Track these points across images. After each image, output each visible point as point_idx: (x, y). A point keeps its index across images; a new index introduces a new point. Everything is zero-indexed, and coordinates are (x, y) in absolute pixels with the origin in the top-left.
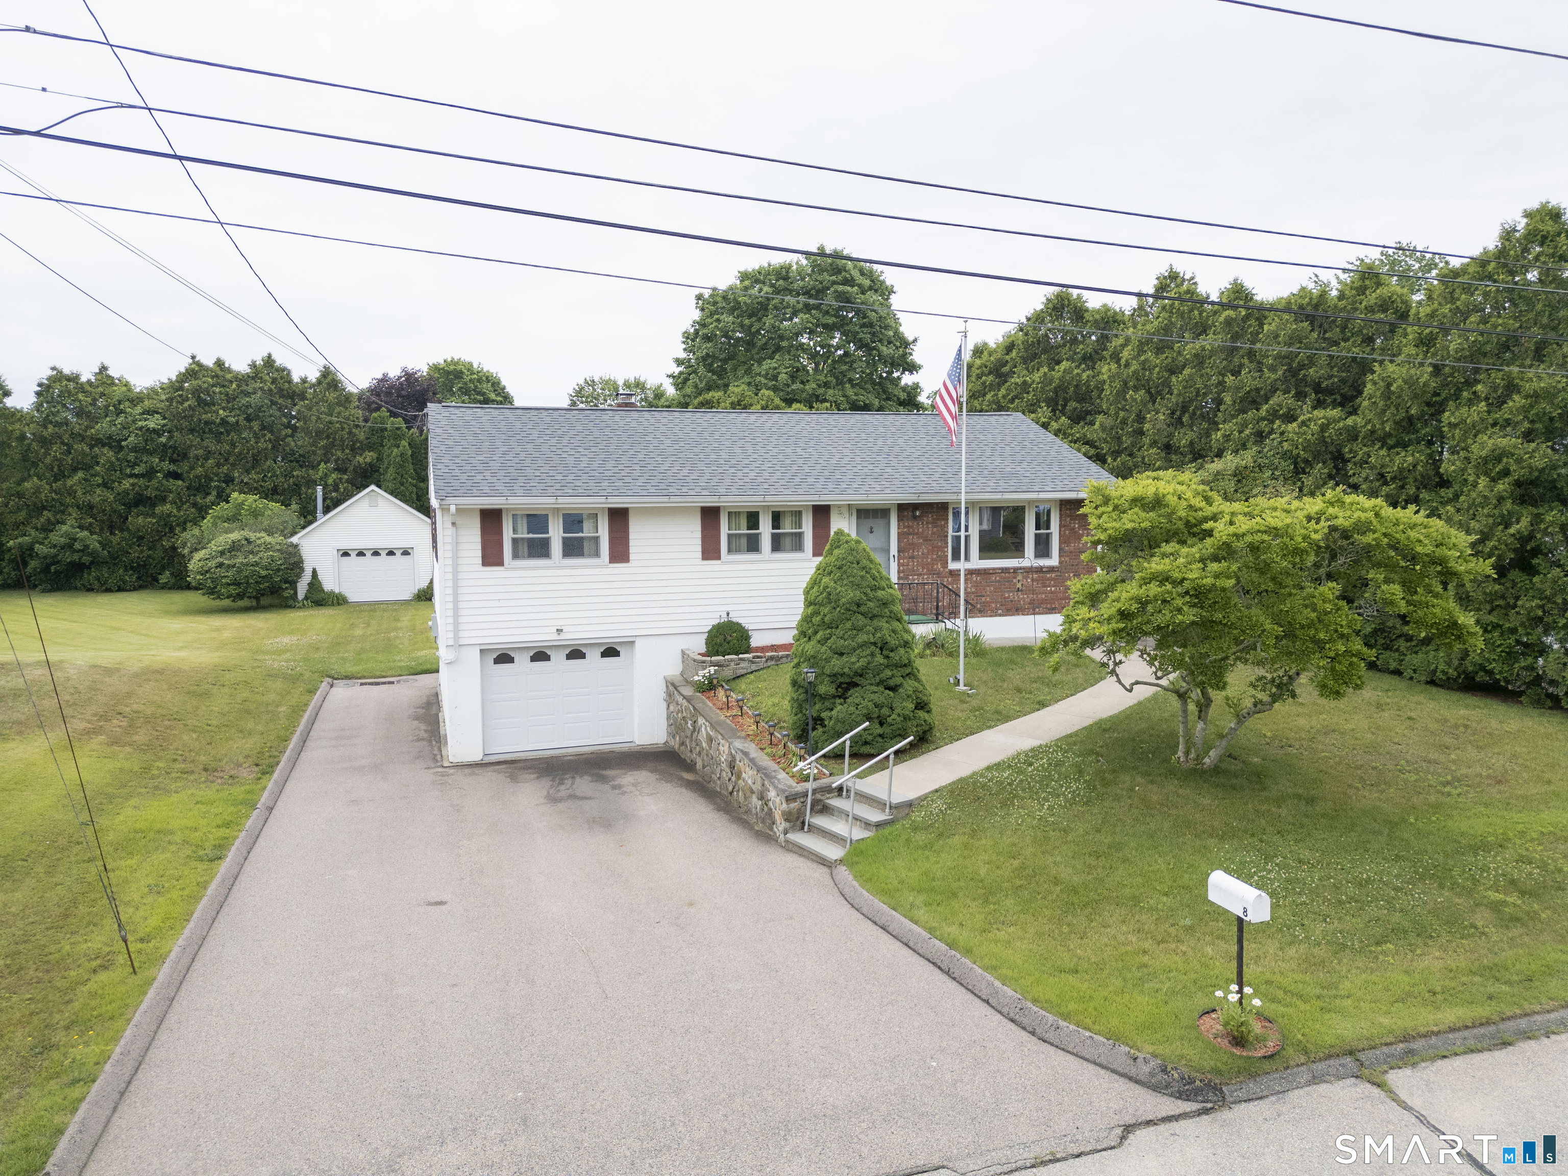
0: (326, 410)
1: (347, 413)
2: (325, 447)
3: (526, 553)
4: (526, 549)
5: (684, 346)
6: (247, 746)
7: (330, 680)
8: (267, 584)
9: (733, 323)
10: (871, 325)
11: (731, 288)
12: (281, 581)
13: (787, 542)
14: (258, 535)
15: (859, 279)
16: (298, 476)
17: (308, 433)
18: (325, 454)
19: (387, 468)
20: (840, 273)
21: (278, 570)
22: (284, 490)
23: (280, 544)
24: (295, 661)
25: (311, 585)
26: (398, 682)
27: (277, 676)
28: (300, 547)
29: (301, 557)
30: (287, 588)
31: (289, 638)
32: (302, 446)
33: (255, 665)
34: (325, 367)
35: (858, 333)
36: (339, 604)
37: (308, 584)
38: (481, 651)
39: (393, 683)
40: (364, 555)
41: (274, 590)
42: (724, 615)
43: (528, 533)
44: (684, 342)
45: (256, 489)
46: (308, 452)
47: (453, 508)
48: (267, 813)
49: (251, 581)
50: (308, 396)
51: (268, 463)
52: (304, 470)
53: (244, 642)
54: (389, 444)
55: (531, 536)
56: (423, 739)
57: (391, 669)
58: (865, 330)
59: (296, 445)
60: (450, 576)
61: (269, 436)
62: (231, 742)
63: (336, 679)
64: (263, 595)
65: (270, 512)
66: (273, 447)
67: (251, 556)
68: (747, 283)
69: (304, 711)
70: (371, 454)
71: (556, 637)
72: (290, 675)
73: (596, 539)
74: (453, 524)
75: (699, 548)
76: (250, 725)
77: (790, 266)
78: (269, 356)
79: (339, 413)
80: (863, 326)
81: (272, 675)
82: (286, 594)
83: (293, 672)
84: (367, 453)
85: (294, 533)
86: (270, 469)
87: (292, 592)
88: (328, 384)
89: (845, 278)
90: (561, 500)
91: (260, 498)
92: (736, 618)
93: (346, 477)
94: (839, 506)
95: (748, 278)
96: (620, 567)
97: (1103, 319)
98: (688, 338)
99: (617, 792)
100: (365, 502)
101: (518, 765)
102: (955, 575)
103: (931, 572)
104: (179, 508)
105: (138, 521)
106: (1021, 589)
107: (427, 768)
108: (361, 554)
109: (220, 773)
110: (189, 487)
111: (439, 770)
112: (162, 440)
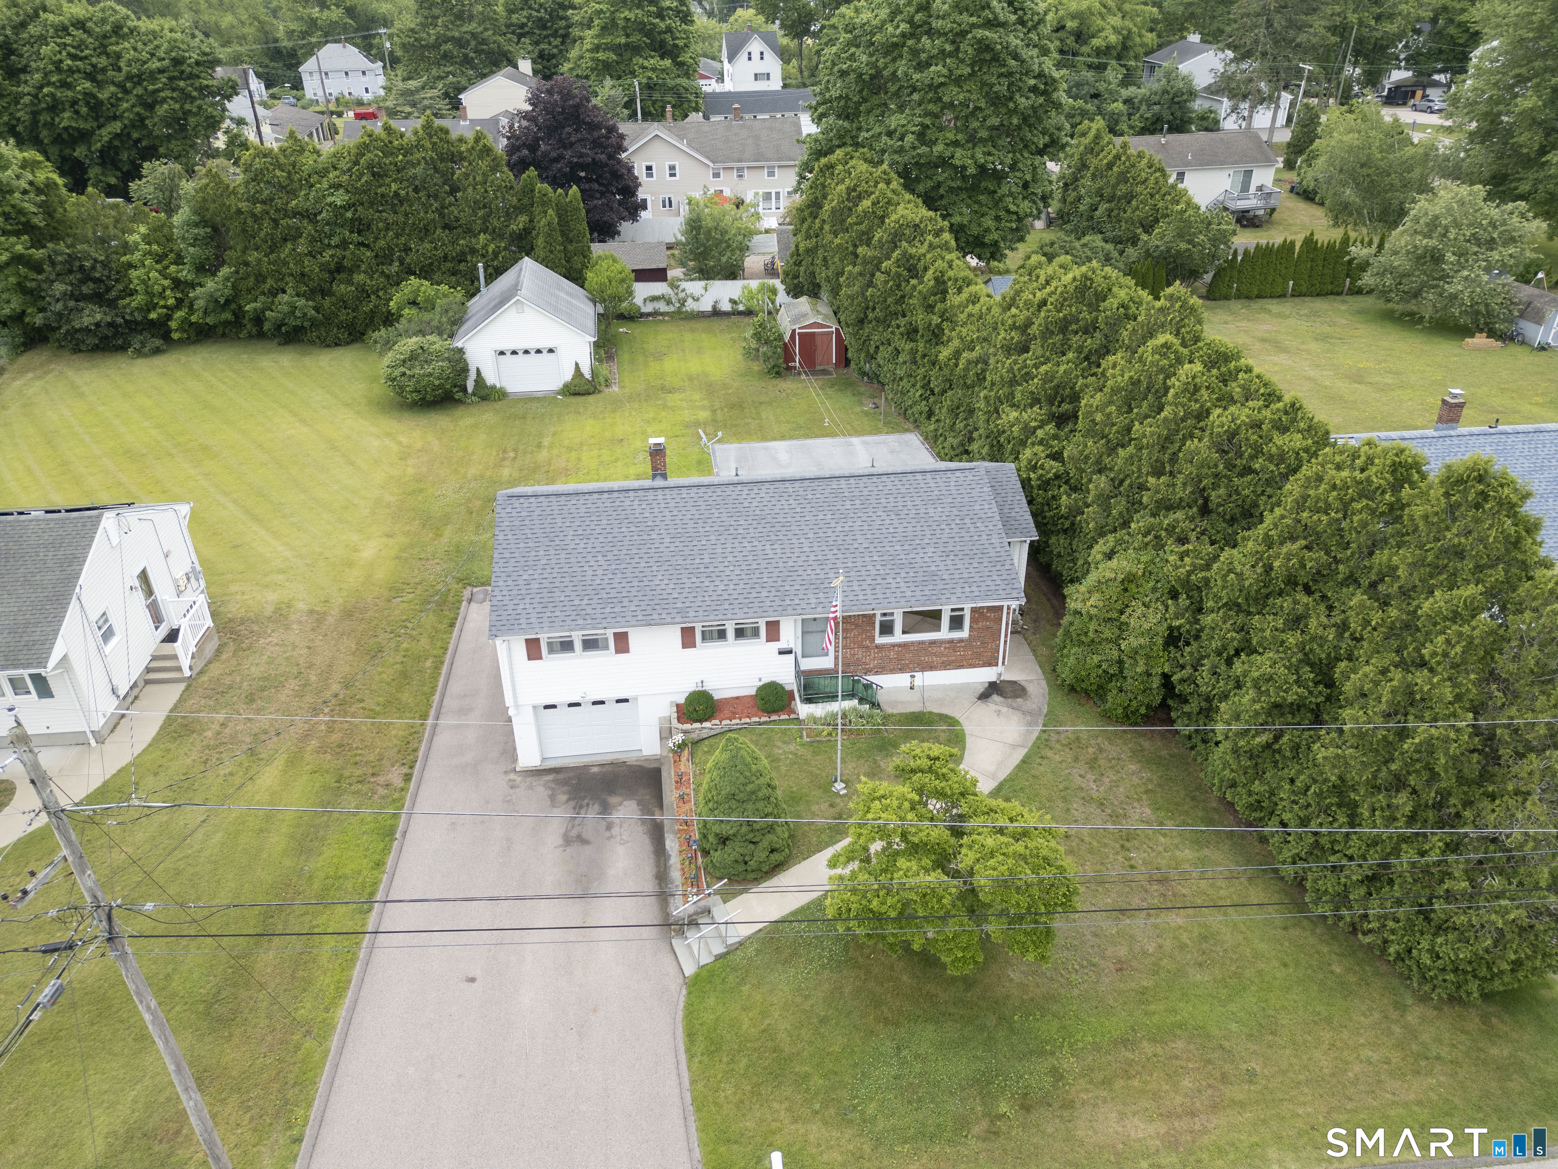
0: (481, 179)
2: (483, 217)
4: (558, 646)
6: (401, 732)
7: (469, 591)
8: (440, 392)
12: (452, 385)
14: (431, 339)
17: (467, 203)
18: (483, 223)
21: (449, 377)
23: (448, 350)
24: (449, 556)
25: (477, 382)
28: (462, 349)
29: (466, 359)
31: (453, 484)
36: (501, 397)
37: (474, 381)
38: (533, 707)
40: (517, 353)
41: (448, 395)
42: (699, 682)
45: (430, 257)
48: (402, 841)
52: (467, 238)
62: (391, 728)
65: (441, 301)
67: (426, 366)
71: (582, 698)
72: (441, 594)
75: (680, 642)
81: (428, 601)
84: (520, 217)
87: (462, 391)
88: (480, 150)
93: (504, 245)
96: (623, 656)
99: (607, 834)
100: (514, 308)
101: (561, 776)
102: (880, 647)
103: (861, 646)
104: (371, 278)
105: (341, 289)
106: (935, 654)
107: (506, 772)
108: (514, 353)
109: (381, 779)
110: (377, 256)
111: (512, 776)
112: (349, 215)
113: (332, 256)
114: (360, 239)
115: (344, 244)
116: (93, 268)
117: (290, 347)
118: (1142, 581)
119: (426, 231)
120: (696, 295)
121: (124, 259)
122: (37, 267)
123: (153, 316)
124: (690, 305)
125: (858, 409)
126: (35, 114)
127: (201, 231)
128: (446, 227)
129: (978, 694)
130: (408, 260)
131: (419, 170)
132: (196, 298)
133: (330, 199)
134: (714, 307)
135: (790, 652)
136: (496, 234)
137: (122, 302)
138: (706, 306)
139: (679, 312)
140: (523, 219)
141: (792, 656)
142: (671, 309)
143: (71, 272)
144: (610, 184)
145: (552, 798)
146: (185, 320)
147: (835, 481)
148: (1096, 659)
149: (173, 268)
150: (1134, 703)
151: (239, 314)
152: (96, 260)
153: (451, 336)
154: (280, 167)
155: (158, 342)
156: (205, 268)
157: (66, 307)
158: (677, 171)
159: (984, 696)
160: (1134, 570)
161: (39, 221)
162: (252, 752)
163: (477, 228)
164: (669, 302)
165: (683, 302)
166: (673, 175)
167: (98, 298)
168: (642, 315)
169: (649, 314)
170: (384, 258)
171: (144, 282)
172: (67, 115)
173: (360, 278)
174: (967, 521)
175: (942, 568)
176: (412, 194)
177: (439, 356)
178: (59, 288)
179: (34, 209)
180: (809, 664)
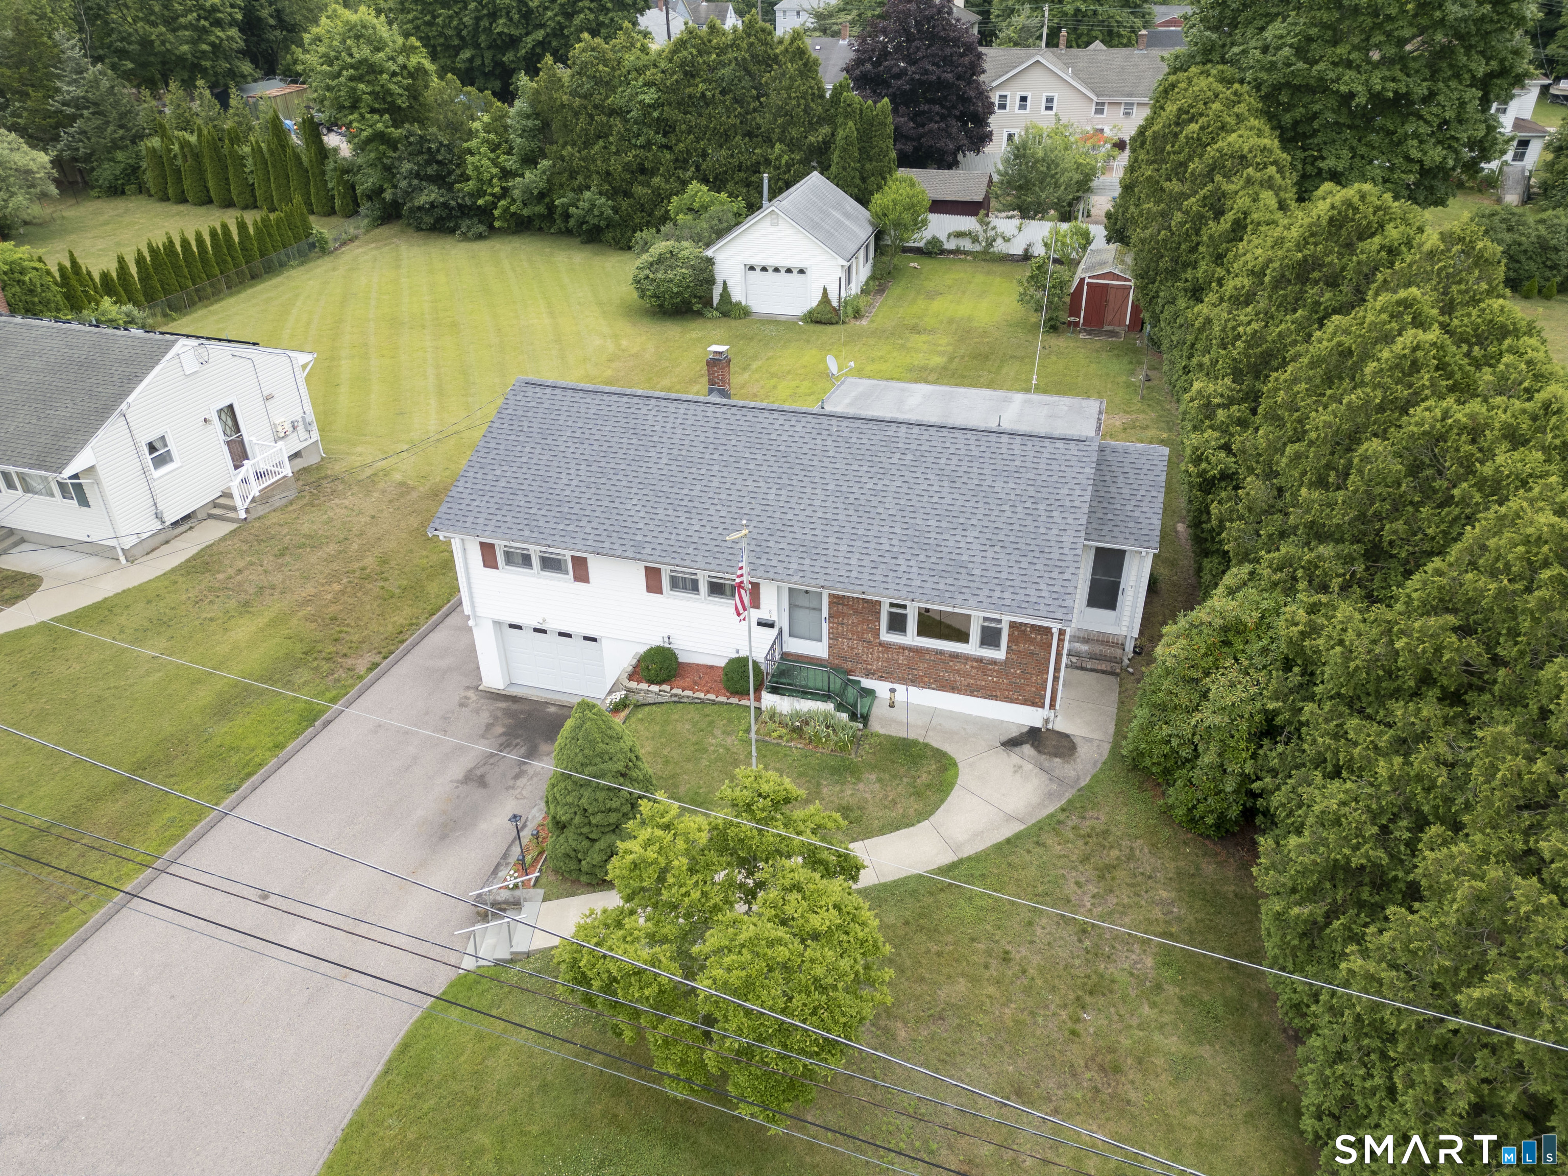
6: (401, 620)
12: (690, 296)
21: (688, 287)
23: (696, 258)
25: (721, 296)
28: (714, 260)
29: (714, 271)
36: (743, 315)
38: (494, 622)
40: (767, 271)
42: (666, 637)
48: (320, 730)
49: (667, 295)
71: (542, 625)
73: (565, 561)
75: (644, 583)
87: (701, 305)
96: (583, 586)
99: (511, 783)
100: (768, 221)
101: (515, 707)
102: (886, 646)
103: (862, 639)
104: (667, 181)
105: (639, 190)
106: (958, 672)
107: (468, 688)
108: (764, 269)
109: (349, 662)
110: (677, 160)
111: (471, 694)
112: (655, 114)
113: (636, 156)
114: (664, 141)
115: (647, 146)
116: (438, 151)
117: (589, 246)
118: (1252, 636)
119: (725, 137)
120: (1008, 234)
121: (465, 145)
122: (392, 144)
123: (480, 202)
124: (1000, 246)
125: (1122, 379)
126: (478, 19)
127: (530, 123)
128: (749, 134)
129: (1004, 738)
130: (704, 167)
131: (725, 71)
132: (514, 187)
133: (641, 97)
134: (1026, 250)
135: (771, 625)
136: (793, 146)
137: (457, 186)
138: (1017, 249)
139: (985, 252)
140: (825, 130)
141: (774, 632)
142: (977, 248)
143: (421, 153)
144: (954, 107)
145: (489, 727)
146: (506, 209)
147: (894, 427)
148: (1166, 730)
149: (503, 158)
150: (1201, 807)
151: (551, 208)
152: (441, 144)
153: (708, 245)
154: (605, 63)
155: (482, 228)
156: (530, 160)
157: (410, 185)
158: (1055, 105)
159: (1012, 743)
160: (1245, 618)
161: (403, 102)
162: (247, 604)
163: (775, 137)
164: (975, 240)
165: (990, 242)
166: (1049, 108)
167: (440, 180)
168: (943, 252)
169: (951, 252)
170: (681, 163)
171: (476, 168)
172: (501, 21)
173: (656, 180)
174: (1042, 506)
175: (977, 559)
176: (718, 96)
177: (685, 263)
178: (406, 166)
179: (400, 91)
180: (796, 646)
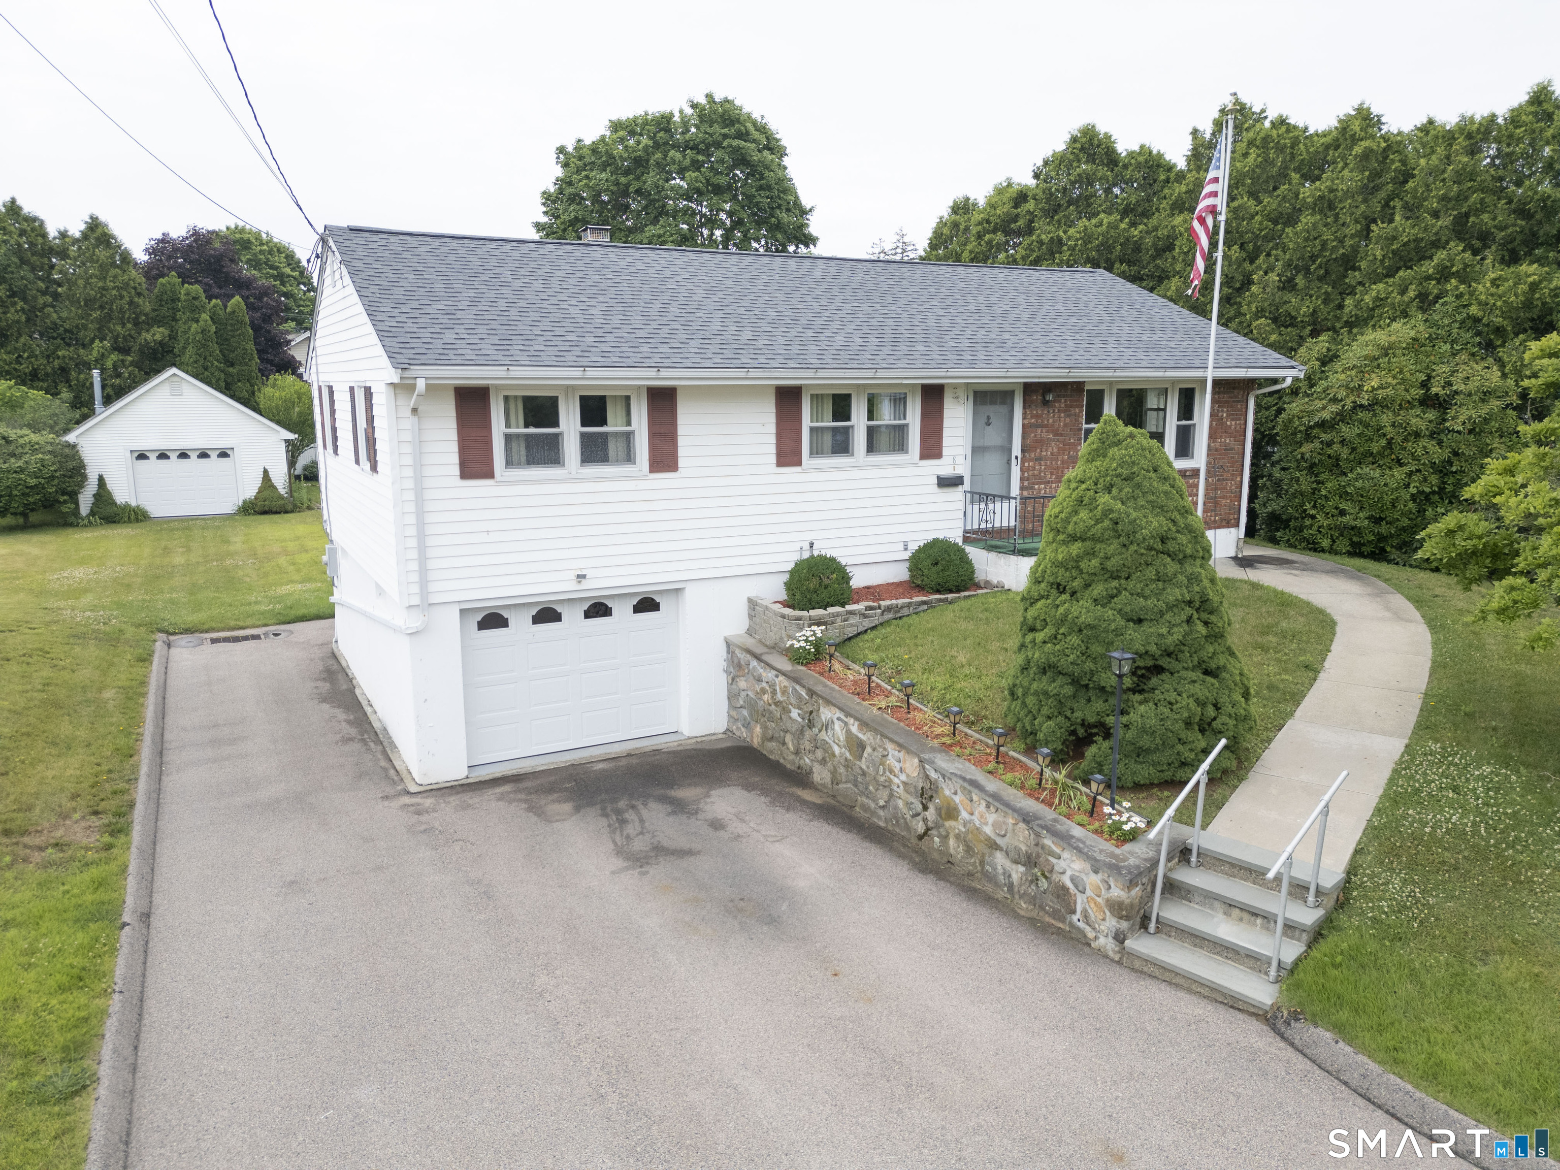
0: (97, 272)
1: (126, 277)
2: (99, 320)
3: (523, 459)
4: (523, 452)
5: (544, 209)
6: (69, 772)
7: (163, 636)
8: (38, 497)
9: (607, 180)
10: (769, 188)
11: (603, 139)
12: (57, 492)
13: (883, 439)
14: (20, 432)
15: (756, 135)
16: (64, 357)
17: (75, 302)
18: (99, 329)
19: (185, 348)
20: (733, 125)
21: (53, 477)
22: (47, 375)
23: (51, 444)
24: (104, 608)
25: (97, 496)
26: (266, 635)
27: (83, 636)
28: (79, 447)
29: (82, 461)
30: (65, 502)
31: (82, 570)
32: (67, 318)
33: (48, 619)
34: (91, 218)
35: (754, 196)
36: (138, 520)
37: (94, 495)
38: (461, 610)
39: (256, 637)
40: (168, 457)
41: (49, 504)
42: (806, 546)
43: (527, 426)
44: (543, 204)
45: (8, 373)
46: (77, 327)
47: (421, 384)
48: (144, 931)
49: (15, 492)
50: (72, 254)
51: (22, 340)
52: (72, 349)
53: (18, 579)
54: (184, 318)
55: (532, 430)
56: (351, 739)
57: (249, 616)
58: (763, 193)
59: (60, 318)
60: (410, 496)
61: (21, 304)
62: (40, 767)
63: (174, 634)
64: (32, 510)
65: (32, 403)
66: (28, 320)
67: (13, 460)
68: (622, 133)
69: (144, 695)
70: (161, 329)
71: (574, 586)
72: (105, 633)
73: (628, 437)
74: (415, 410)
75: (773, 449)
76: (65, 729)
77: (672, 115)
78: (13, 201)
79: (115, 277)
80: (761, 188)
81: (79, 636)
82: (64, 509)
83: (107, 629)
84: (155, 328)
85: (67, 431)
86: (25, 347)
87: (73, 506)
88: (97, 239)
89: (739, 130)
90: (591, 372)
91: (16, 384)
92: (826, 548)
93: (130, 358)
94: (955, 387)
95: (622, 129)
96: (664, 479)
97: (1146, 161)
98: (547, 199)
100: (165, 389)
101: (528, 784)
108: (163, 456)
111: (406, 800)
135: (957, 483)
141: (961, 493)
159: (1245, 565)
